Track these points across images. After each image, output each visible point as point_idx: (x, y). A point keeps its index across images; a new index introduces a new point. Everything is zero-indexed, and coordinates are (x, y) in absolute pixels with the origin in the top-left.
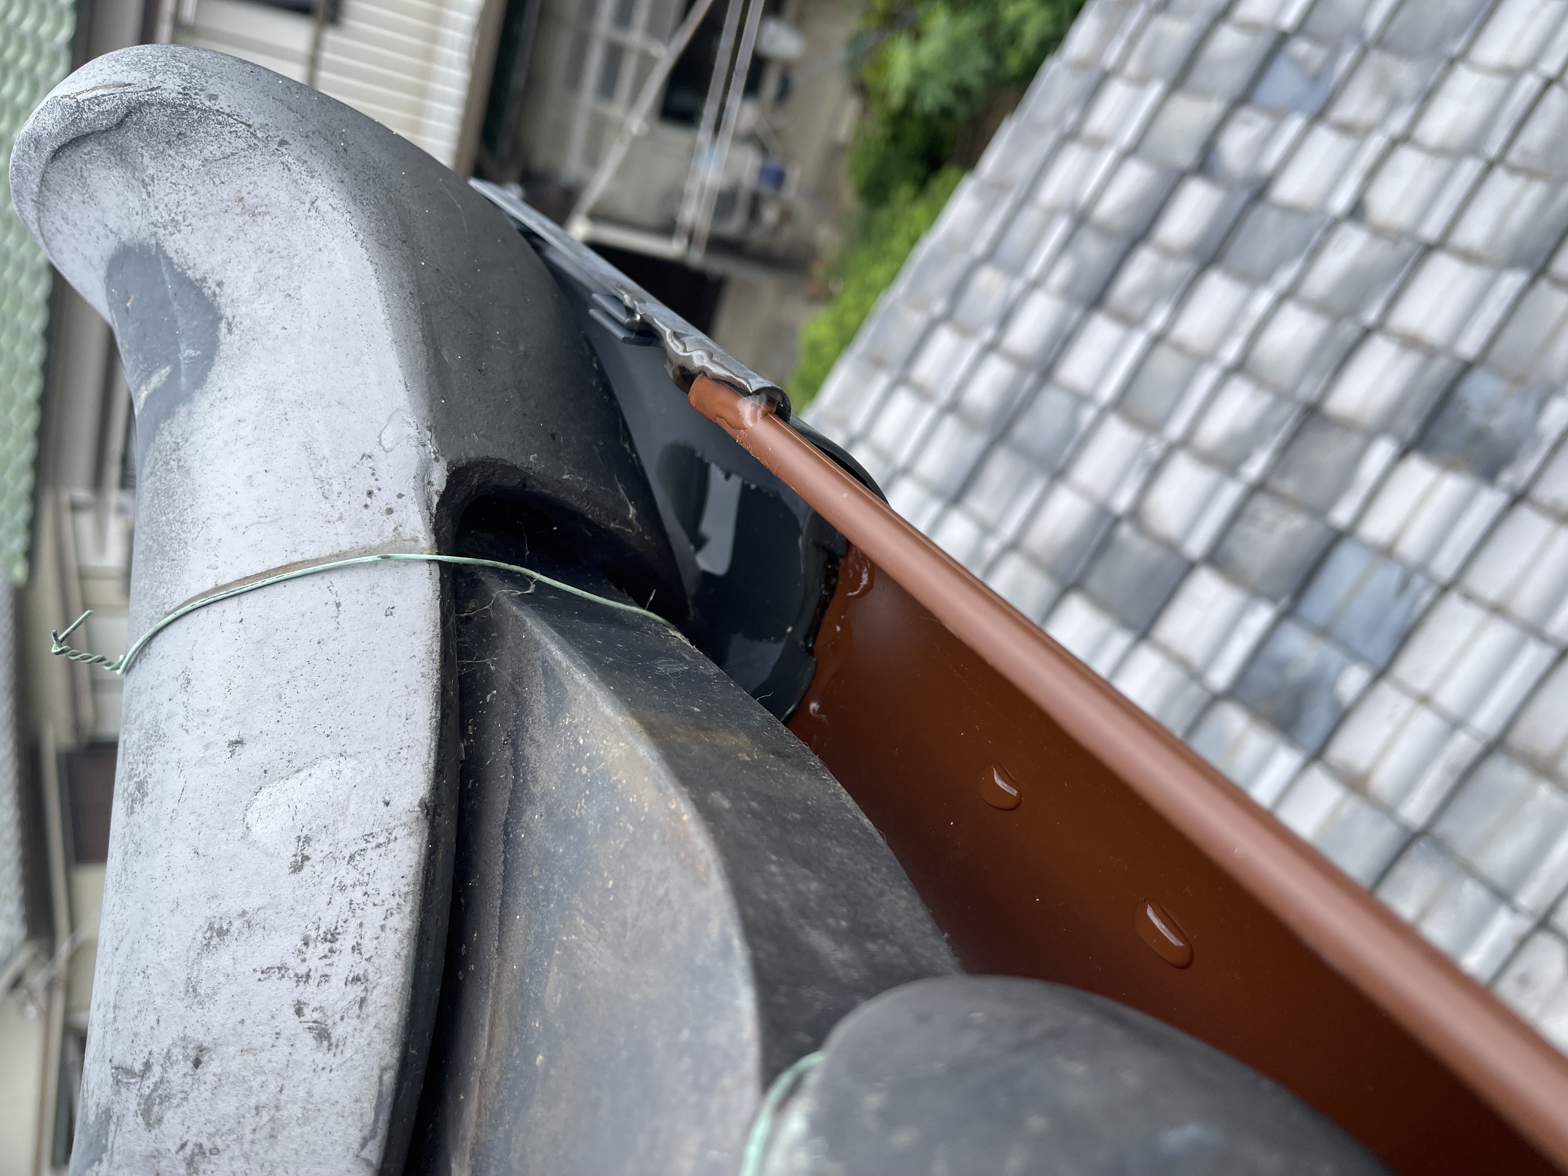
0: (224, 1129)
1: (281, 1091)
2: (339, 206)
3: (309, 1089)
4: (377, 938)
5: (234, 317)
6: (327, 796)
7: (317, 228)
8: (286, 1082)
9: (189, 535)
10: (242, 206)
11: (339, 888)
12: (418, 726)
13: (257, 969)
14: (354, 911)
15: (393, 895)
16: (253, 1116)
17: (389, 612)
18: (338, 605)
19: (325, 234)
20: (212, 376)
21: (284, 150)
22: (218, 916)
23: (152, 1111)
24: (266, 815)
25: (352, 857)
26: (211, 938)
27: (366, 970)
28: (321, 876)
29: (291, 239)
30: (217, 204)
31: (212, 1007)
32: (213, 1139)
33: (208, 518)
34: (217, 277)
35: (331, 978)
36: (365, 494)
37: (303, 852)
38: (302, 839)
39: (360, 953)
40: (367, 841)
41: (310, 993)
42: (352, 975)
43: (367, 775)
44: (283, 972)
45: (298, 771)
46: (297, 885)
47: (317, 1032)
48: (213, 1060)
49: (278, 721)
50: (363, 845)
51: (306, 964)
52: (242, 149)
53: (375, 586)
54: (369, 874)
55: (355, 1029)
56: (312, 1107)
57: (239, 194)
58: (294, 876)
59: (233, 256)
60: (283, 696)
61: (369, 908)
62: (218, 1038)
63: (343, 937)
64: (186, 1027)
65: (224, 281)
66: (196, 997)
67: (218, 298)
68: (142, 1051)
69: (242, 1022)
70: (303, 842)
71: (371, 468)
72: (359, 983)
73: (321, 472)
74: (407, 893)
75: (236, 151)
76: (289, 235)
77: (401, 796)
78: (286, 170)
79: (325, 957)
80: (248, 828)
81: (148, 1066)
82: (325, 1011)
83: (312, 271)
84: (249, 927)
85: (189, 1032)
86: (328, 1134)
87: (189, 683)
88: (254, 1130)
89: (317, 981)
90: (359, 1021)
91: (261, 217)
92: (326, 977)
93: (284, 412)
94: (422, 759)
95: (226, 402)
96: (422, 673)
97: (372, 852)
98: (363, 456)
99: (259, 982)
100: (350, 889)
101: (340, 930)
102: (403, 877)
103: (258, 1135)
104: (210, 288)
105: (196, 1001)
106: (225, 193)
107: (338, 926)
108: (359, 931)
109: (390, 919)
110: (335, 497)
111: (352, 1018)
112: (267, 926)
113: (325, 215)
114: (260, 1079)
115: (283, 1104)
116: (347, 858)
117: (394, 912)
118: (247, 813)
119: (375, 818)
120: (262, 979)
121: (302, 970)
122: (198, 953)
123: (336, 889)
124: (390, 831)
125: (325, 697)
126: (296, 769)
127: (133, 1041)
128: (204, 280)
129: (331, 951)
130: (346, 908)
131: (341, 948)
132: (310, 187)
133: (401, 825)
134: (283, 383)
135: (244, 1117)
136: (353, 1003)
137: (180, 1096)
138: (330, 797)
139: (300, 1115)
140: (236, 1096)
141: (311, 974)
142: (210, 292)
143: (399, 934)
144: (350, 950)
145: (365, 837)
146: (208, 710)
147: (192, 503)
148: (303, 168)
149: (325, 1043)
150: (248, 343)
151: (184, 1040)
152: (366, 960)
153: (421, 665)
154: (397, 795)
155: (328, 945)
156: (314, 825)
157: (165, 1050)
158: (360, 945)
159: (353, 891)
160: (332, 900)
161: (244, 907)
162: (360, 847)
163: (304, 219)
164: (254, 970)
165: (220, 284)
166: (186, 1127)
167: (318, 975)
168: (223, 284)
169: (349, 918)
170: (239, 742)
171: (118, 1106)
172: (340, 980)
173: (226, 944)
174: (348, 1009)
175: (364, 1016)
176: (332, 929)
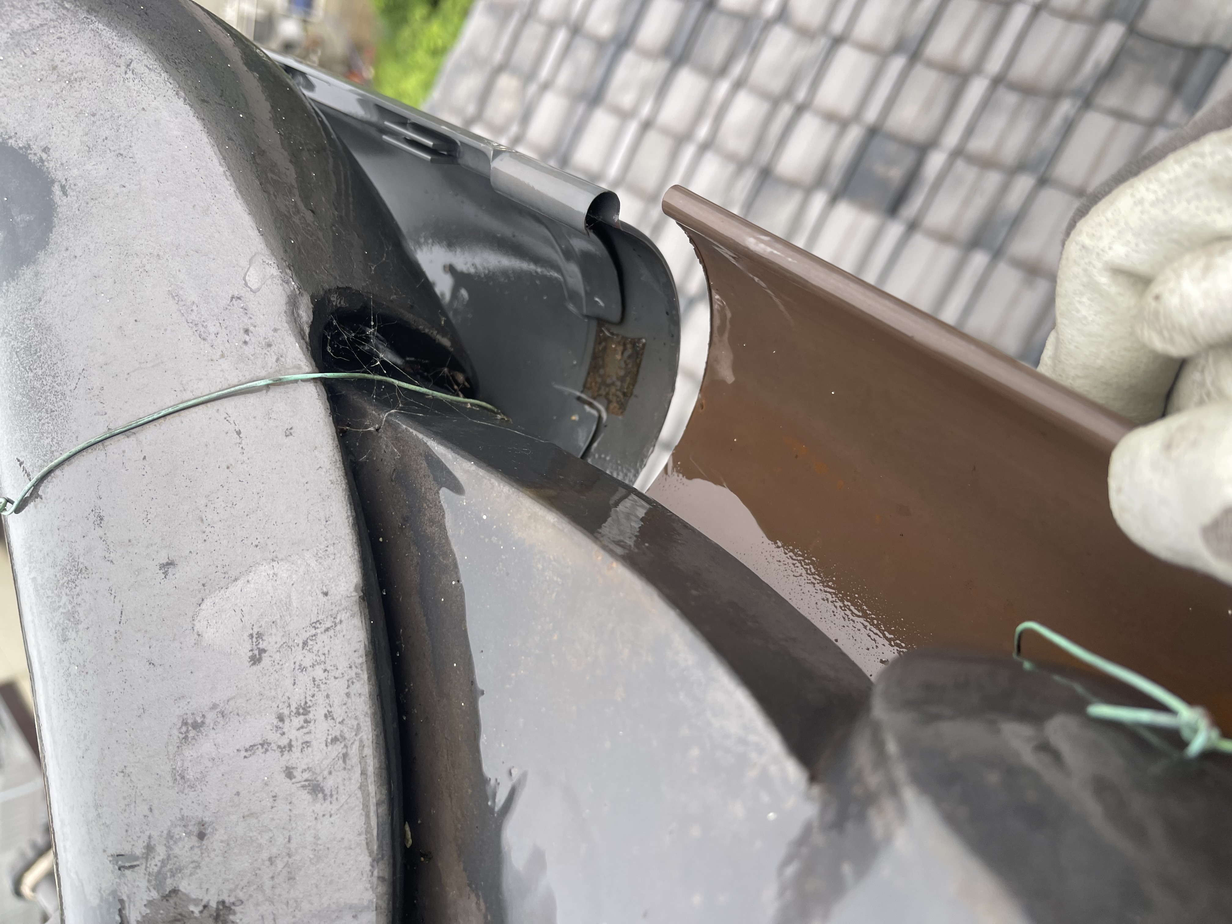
0: (243, 884)
1: (289, 841)
2: (155, 66)
3: (315, 834)
4: (345, 704)
5: (66, 180)
6: (269, 597)
7: (136, 89)
8: (292, 833)
9: (65, 387)
10: (57, 74)
11: (300, 670)
12: (338, 525)
13: (241, 749)
14: (318, 686)
15: (351, 667)
16: (268, 867)
17: (289, 433)
18: (239, 433)
19: (146, 94)
20: (54, 236)
21: (93, 18)
22: (189, 713)
23: (165, 883)
24: (214, 621)
25: (305, 644)
26: (187, 731)
27: (341, 731)
28: (281, 663)
29: (112, 101)
30: (31, 74)
31: (204, 788)
32: (234, 894)
33: (83, 370)
34: (42, 143)
35: (312, 743)
36: (242, 331)
37: (259, 646)
38: (255, 636)
39: (333, 719)
40: (315, 628)
41: (296, 758)
42: (330, 737)
43: (302, 573)
44: (266, 746)
45: (236, 580)
46: (260, 675)
47: (310, 788)
48: (216, 830)
49: (205, 540)
50: (313, 631)
51: (286, 736)
52: (51, 20)
53: (270, 411)
54: (324, 654)
55: (344, 779)
56: (321, 847)
57: (53, 63)
58: (255, 668)
59: (55, 122)
60: (204, 519)
61: (332, 682)
62: (218, 812)
63: (314, 709)
64: (182, 809)
65: (49, 146)
66: (185, 783)
67: (46, 163)
68: (139, 837)
69: (238, 794)
70: (256, 638)
71: (242, 308)
72: (338, 743)
73: (193, 316)
74: (361, 664)
75: (45, 22)
76: (109, 98)
77: (337, 585)
78: (97, 37)
79: (302, 727)
80: (199, 635)
81: (149, 849)
82: (313, 770)
83: (139, 130)
84: (223, 716)
85: (186, 812)
86: (341, 865)
87: (102, 519)
88: (273, 878)
89: (299, 749)
90: (345, 772)
91: (78, 83)
92: (307, 744)
93: (141, 265)
94: (348, 552)
95: (76, 261)
96: (331, 481)
97: (323, 636)
98: (232, 298)
99: (246, 759)
100: (310, 669)
101: (309, 703)
102: (355, 651)
103: (276, 881)
104: (35, 154)
105: (186, 785)
106: (38, 62)
107: (308, 701)
108: (327, 701)
109: (352, 687)
110: (213, 336)
111: (339, 771)
112: (240, 712)
113: (142, 76)
114: (266, 836)
115: (294, 851)
116: (301, 645)
117: (354, 681)
118: (195, 622)
119: (317, 607)
120: (247, 755)
121: (284, 741)
122: (178, 747)
123: (297, 672)
124: (335, 616)
125: (246, 514)
126: (233, 578)
127: (127, 831)
128: (29, 147)
129: (306, 721)
130: (310, 685)
131: (315, 718)
132: (123, 51)
133: (343, 610)
134: (134, 238)
135: (260, 869)
136: (337, 759)
137: (192, 865)
138: (272, 597)
139: (312, 856)
140: (248, 854)
141: (293, 743)
142: (36, 158)
143: (363, 698)
144: (323, 718)
145: (314, 625)
146: (130, 541)
147: (61, 357)
148: (114, 34)
149: (320, 795)
150: (87, 203)
151: (183, 820)
152: (340, 723)
153: (328, 474)
154: (333, 585)
155: (302, 718)
156: (263, 623)
157: (165, 832)
158: (331, 712)
159: (314, 670)
160: (296, 681)
161: (214, 701)
162: (310, 634)
163: (121, 82)
164: (238, 750)
165: (46, 150)
166: (204, 890)
167: (299, 743)
168: (49, 149)
169: (315, 693)
170: (170, 564)
171: (126, 887)
172: (320, 743)
173: (204, 734)
174: (334, 765)
175: (349, 767)
176: (302, 705)
